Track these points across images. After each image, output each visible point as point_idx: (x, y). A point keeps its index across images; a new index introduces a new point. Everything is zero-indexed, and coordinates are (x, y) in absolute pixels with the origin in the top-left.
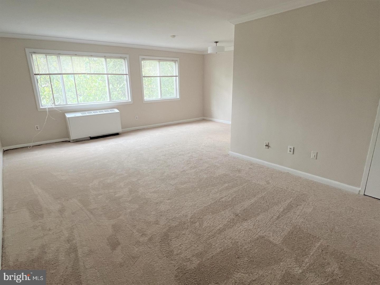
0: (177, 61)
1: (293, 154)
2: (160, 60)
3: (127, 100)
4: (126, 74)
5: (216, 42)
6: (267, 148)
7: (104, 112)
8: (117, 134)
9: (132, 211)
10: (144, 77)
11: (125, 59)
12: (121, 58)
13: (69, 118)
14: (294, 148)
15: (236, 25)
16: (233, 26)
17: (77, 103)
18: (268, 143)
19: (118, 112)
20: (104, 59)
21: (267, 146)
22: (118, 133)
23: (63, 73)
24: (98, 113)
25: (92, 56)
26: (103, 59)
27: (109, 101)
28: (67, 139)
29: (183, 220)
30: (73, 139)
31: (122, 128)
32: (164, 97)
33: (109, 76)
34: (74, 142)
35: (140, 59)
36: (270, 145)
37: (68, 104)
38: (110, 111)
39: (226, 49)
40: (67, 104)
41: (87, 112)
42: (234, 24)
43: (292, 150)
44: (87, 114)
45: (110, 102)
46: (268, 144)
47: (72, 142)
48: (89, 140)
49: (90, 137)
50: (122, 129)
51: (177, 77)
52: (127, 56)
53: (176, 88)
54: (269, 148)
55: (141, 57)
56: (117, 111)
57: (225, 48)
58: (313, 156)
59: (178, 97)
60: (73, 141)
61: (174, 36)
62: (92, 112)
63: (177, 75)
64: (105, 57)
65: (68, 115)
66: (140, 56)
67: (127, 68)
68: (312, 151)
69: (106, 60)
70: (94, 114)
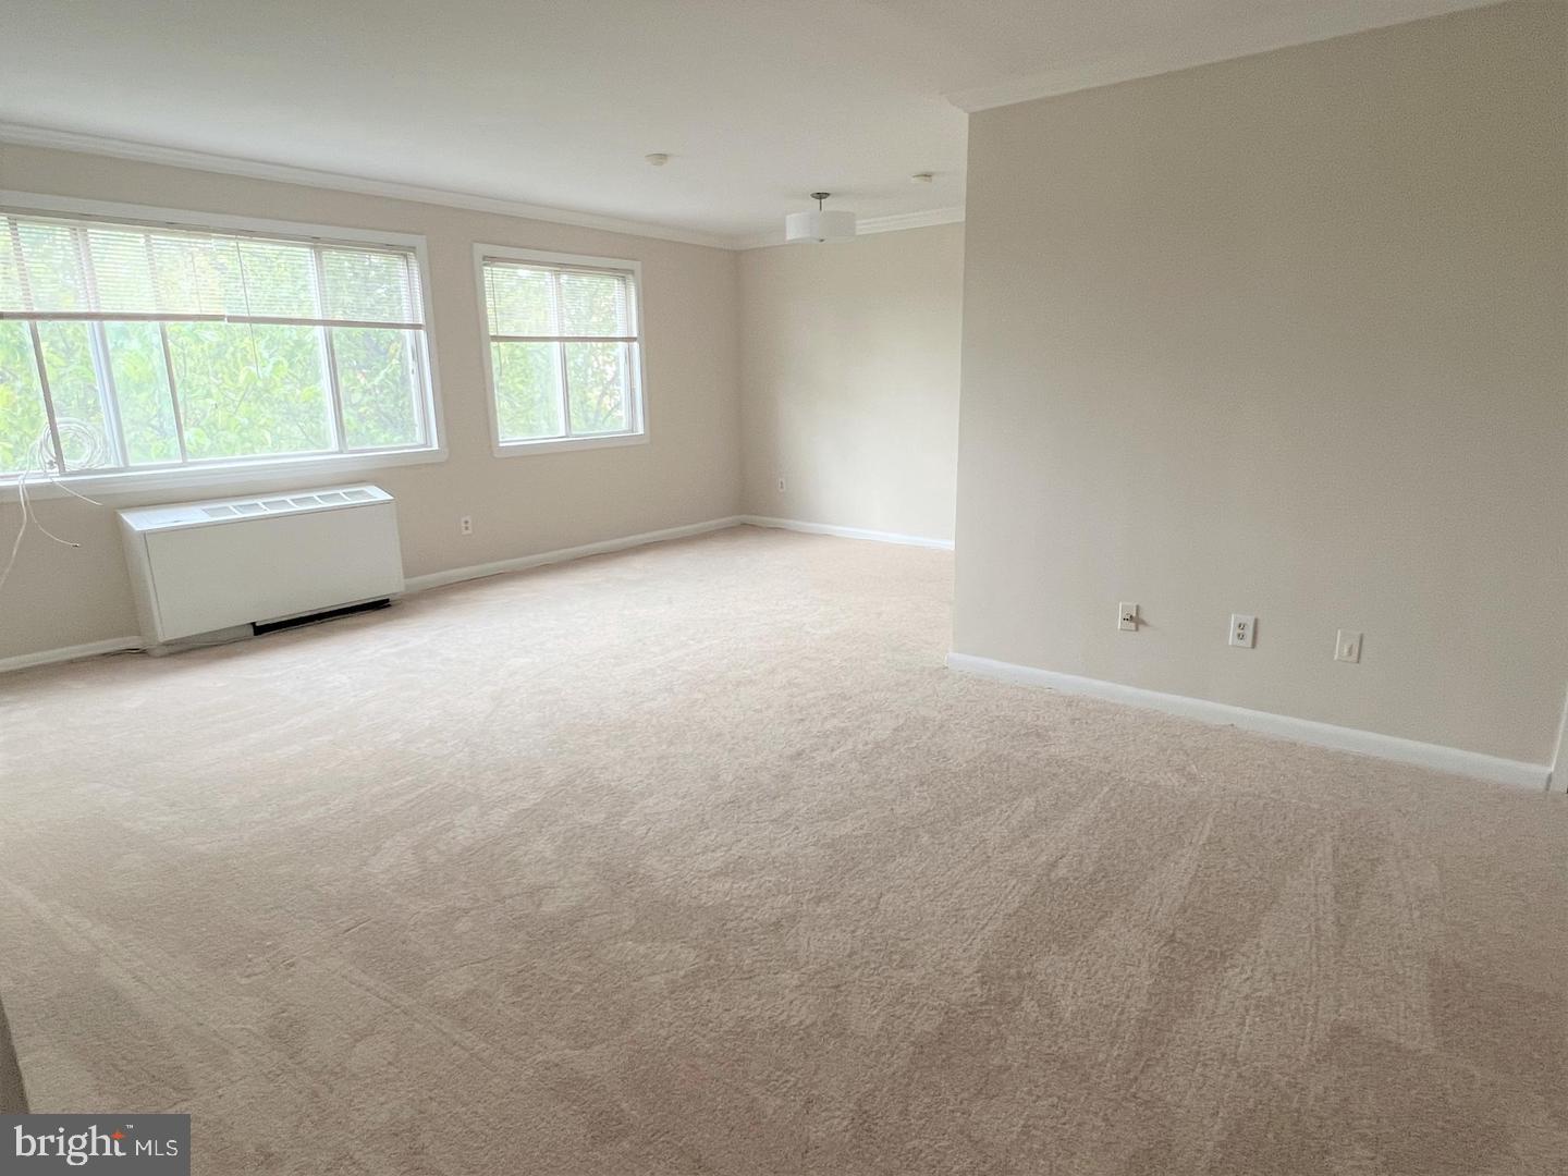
0: (632, 272)
1: (1254, 645)
2: (562, 267)
3: (423, 446)
4: (416, 327)
5: (821, 196)
6: (1134, 628)
7: (318, 501)
8: (379, 605)
9: (673, 981)
10: (496, 338)
11: (405, 256)
12: (389, 248)
13: (144, 534)
14: (1256, 621)
15: (973, 116)
16: (963, 119)
17: (181, 461)
18: (1138, 608)
19: (389, 502)
20: (308, 250)
21: (1135, 620)
22: (388, 600)
23: (103, 311)
24: (290, 505)
25: (251, 234)
26: (304, 254)
27: (334, 446)
28: (133, 642)
29: (953, 996)
30: (169, 637)
31: (407, 575)
32: (582, 430)
33: (336, 330)
34: (171, 654)
35: (478, 258)
36: (1143, 616)
37: (131, 464)
38: (344, 498)
39: (863, 227)
40: (127, 468)
41: (266, 500)
42: (965, 111)
43: (1249, 633)
44: (233, 511)
45: (341, 452)
46: (1137, 613)
47: (161, 657)
48: (250, 639)
49: (253, 624)
50: (406, 578)
51: (636, 345)
52: (420, 242)
53: (632, 391)
54: (1141, 627)
55: (481, 249)
56: (378, 494)
57: (858, 222)
58: (1346, 650)
59: (641, 432)
60: (167, 650)
61: (663, 157)
62: (259, 502)
63: (635, 335)
64: (317, 243)
65: (139, 522)
66: (475, 245)
67: (419, 297)
68: (1339, 632)
69: (319, 257)
70: (240, 515)
